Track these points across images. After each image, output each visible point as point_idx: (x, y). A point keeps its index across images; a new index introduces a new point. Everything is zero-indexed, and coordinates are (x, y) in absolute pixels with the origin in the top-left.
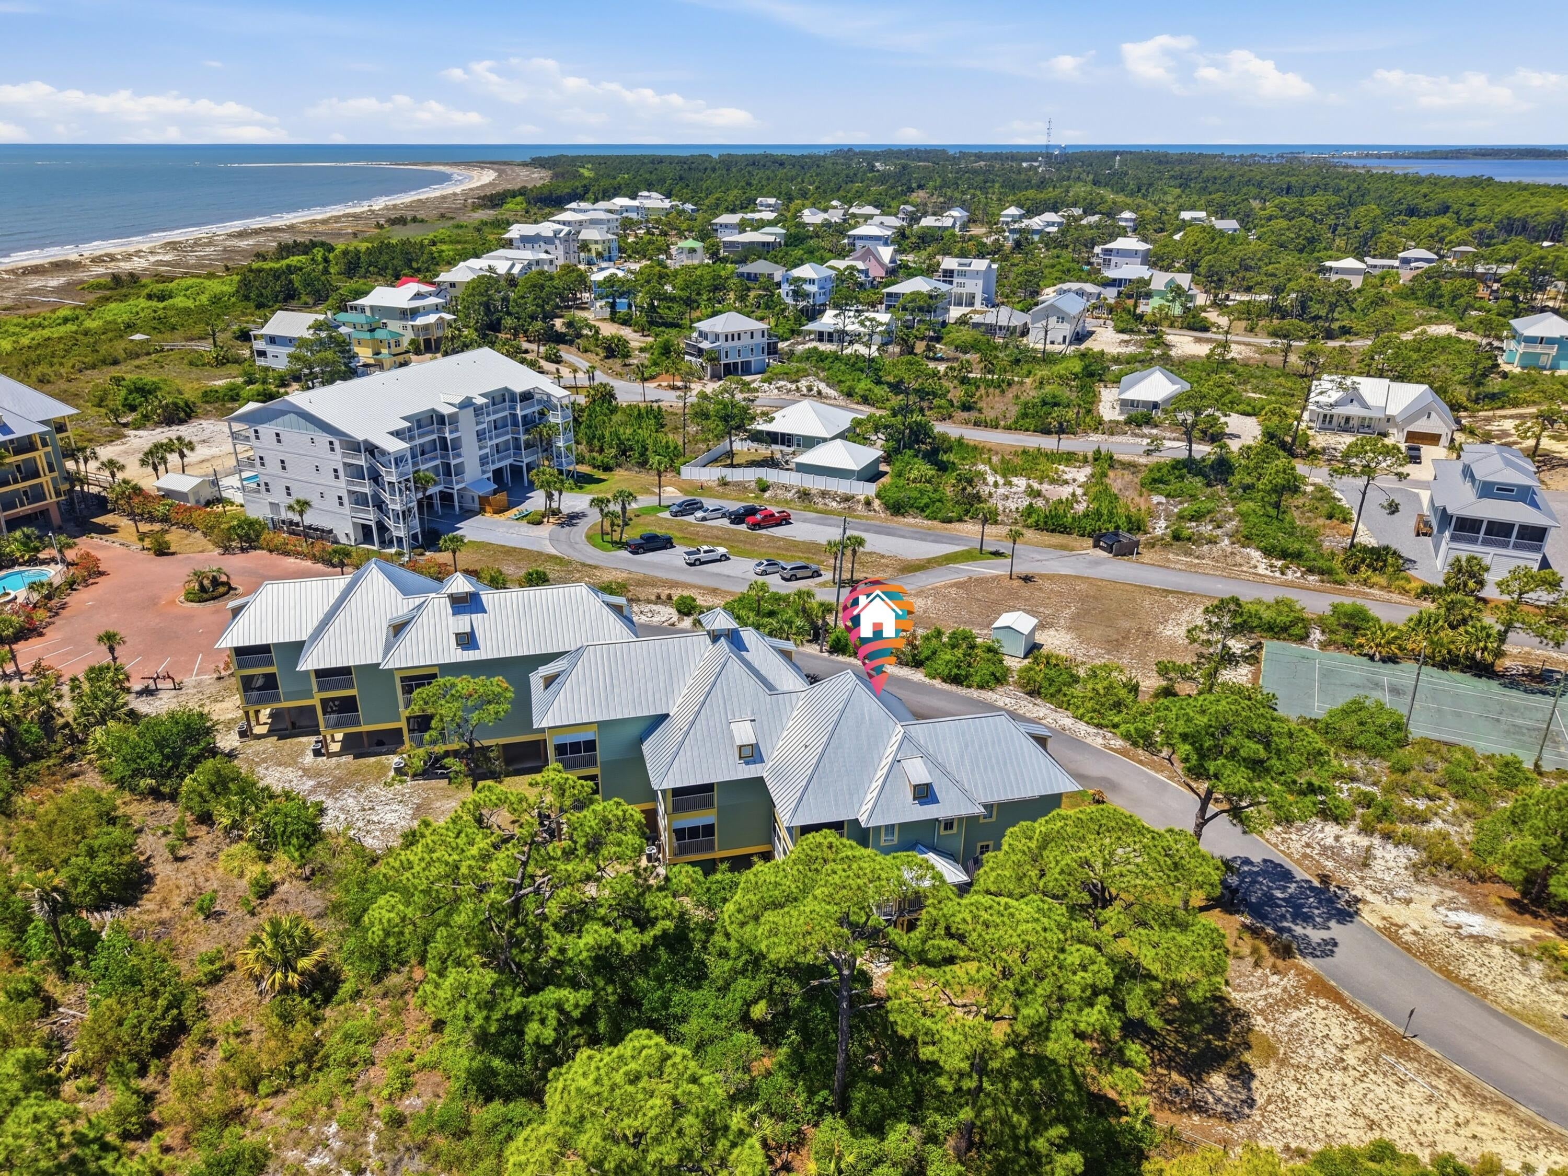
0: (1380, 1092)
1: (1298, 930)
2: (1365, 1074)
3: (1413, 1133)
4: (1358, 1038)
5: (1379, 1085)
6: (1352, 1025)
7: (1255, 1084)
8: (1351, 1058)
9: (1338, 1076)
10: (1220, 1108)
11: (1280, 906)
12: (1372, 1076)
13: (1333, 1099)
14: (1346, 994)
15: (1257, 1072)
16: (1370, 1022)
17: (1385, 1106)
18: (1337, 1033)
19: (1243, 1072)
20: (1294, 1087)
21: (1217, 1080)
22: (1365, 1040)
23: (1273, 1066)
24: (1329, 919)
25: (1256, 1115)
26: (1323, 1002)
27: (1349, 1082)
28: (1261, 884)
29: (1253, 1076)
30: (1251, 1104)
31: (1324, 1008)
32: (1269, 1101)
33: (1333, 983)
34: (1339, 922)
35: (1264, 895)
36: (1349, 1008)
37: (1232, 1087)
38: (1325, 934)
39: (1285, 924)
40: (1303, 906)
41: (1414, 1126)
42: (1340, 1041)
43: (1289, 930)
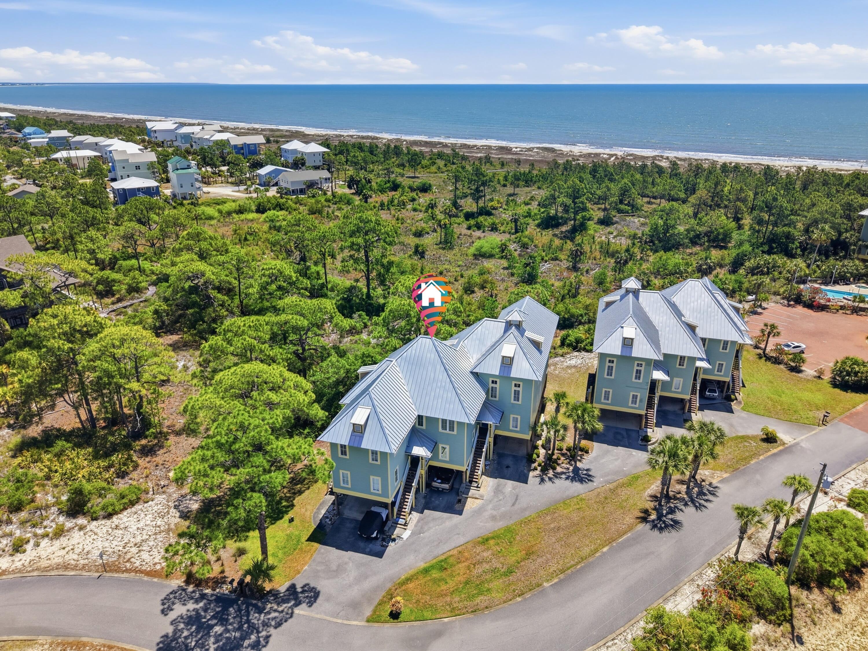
0: (115, 543)
1: (191, 606)
2: (124, 547)
3: (96, 534)
4: (132, 560)
5: (116, 545)
6: (138, 564)
7: (178, 514)
8: (134, 550)
9: (139, 539)
10: (188, 497)
11: (213, 617)
12: (121, 548)
13: (138, 528)
14: (146, 578)
15: (179, 520)
16: (127, 571)
17: (111, 538)
18: (145, 556)
19: (186, 516)
20: (159, 523)
21: (195, 506)
22: (128, 561)
23: (172, 526)
24: (175, 632)
25: (171, 504)
26: (158, 567)
27: (132, 540)
28: (235, 630)
29: (180, 517)
30: (176, 507)
31: (155, 564)
32: (168, 512)
33: (156, 580)
34: (166, 636)
35: (227, 620)
36: (141, 572)
37: (187, 507)
38: (173, 615)
39: (201, 604)
40: (198, 631)
41: (96, 537)
42: (142, 553)
43: (197, 601)
